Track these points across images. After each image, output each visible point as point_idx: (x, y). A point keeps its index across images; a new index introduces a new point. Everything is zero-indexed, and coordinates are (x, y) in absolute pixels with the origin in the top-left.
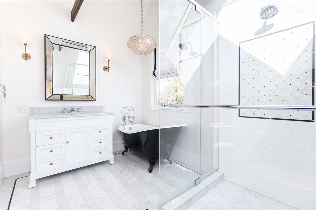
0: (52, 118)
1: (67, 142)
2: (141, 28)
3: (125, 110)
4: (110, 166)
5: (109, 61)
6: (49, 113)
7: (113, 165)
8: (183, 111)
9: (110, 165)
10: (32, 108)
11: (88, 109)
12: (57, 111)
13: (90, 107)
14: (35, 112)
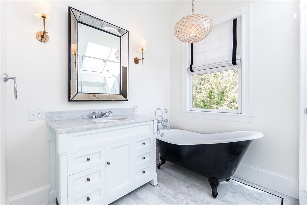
0: (90, 129)
1: (108, 164)
2: (192, 7)
3: (159, 113)
4: (155, 188)
5: (142, 50)
6: (73, 119)
7: (157, 187)
8: (241, 114)
9: (153, 187)
10: (51, 113)
11: (118, 112)
12: (82, 116)
13: (120, 109)
14: (54, 118)
